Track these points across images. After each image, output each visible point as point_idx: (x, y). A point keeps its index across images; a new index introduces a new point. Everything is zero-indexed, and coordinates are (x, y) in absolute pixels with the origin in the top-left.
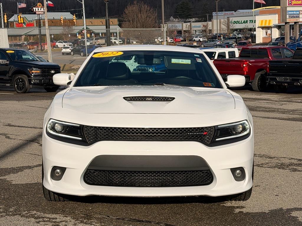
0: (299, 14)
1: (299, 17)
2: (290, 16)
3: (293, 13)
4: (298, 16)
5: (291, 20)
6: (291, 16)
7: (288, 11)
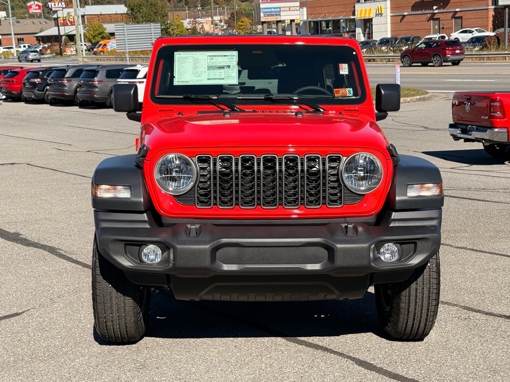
0: (280, 12)
1: (280, 15)
2: (265, 14)
3: (270, 10)
4: (278, 13)
5: (267, 19)
6: (267, 14)
7: (263, 8)
